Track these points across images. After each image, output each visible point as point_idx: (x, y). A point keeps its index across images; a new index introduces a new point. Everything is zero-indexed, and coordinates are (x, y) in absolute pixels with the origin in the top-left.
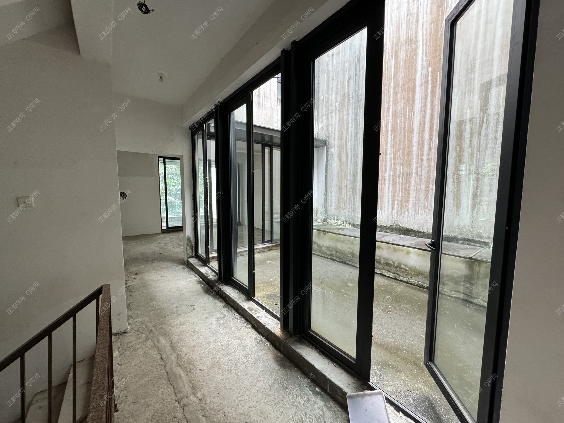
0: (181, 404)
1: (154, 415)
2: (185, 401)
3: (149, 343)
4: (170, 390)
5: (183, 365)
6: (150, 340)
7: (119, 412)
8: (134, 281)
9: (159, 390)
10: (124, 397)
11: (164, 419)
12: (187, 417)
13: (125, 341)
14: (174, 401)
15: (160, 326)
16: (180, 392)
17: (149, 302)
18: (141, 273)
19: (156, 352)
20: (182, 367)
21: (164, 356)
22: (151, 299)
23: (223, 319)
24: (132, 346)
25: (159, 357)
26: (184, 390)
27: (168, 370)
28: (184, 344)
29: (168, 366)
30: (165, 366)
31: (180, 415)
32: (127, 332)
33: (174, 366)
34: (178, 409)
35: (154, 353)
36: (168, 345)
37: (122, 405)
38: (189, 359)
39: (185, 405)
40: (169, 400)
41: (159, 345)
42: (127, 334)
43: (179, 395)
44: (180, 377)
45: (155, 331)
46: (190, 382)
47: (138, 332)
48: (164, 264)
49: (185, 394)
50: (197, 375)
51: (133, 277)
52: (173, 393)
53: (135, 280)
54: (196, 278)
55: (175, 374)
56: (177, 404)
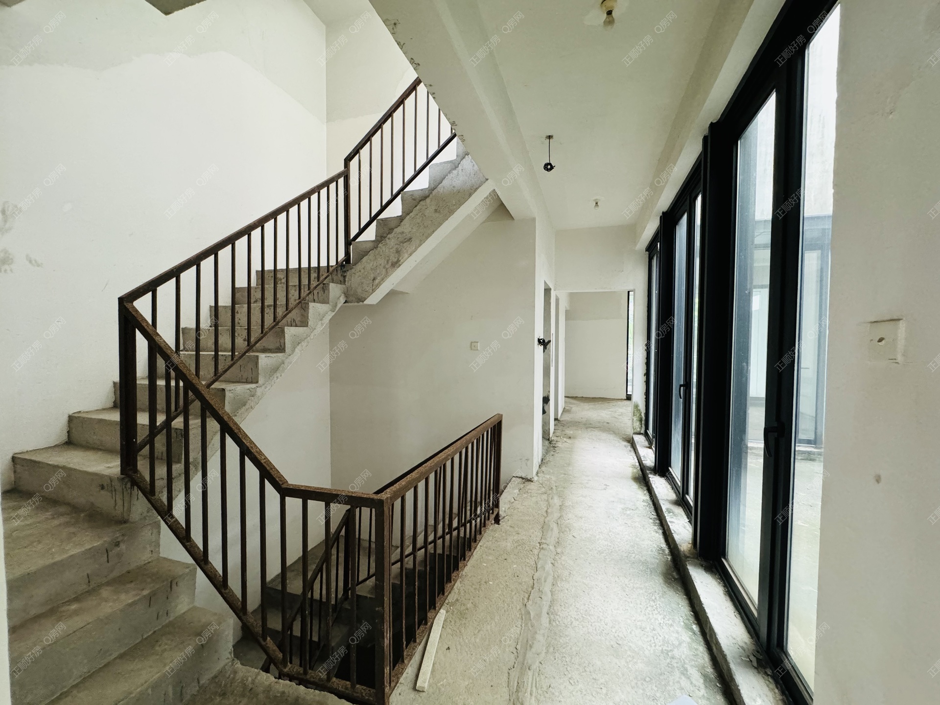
0: (541, 546)
1: (519, 540)
2: (544, 546)
3: (545, 497)
4: (540, 534)
5: (560, 524)
6: (546, 495)
7: (499, 526)
8: (564, 444)
9: (532, 529)
10: (507, 520)
11: (524, 547)
12: (539, 556)
13: (528, 487)
14: (537, 542)
15: (562, 489)
16: (545, 539)
17: (565, 467)
18: (574, 438)
19: (545, 505)
20: (559, 525)
21: (549, 511)
22: (569, 465)
23: (632, 511)
24: (530, 493)
25: (545, 509)
26: (548, 539)
27: (546, 520)
28: (572, 511)
29: (548, 518)
30: (546, 518)
31: (536, 552)
32: (532, 481)
33: (553, 521)
34: (537, 548)
35: (543, 506)
36: (558, 505)
37: (504, 523)
38: (570, 524)
39: (543, 548)
40: (535, 539)
41: (550, 501)
42: (532, 483)
43: (543, 541)
44: (552, 530)
45: (555, 491)
46: (558, 539)
47: (541, 485)
48: (604, 435)
49: (547, 542)
50: (567, 537)
51: (565, 439)
52: (540, 537)
53: (566, 443)
54: (633, 461)
55: (549, 526)
56: (538, 545)
